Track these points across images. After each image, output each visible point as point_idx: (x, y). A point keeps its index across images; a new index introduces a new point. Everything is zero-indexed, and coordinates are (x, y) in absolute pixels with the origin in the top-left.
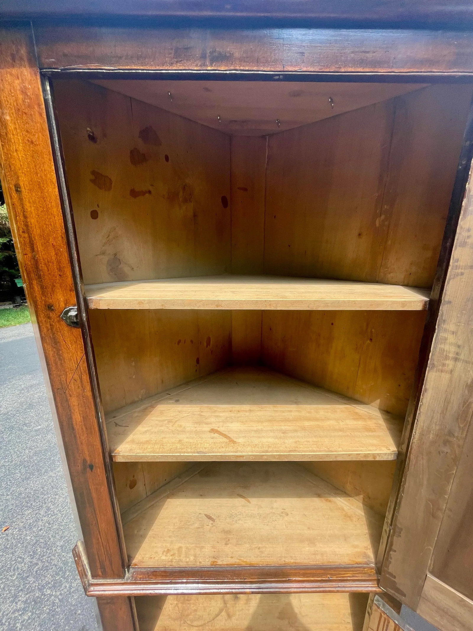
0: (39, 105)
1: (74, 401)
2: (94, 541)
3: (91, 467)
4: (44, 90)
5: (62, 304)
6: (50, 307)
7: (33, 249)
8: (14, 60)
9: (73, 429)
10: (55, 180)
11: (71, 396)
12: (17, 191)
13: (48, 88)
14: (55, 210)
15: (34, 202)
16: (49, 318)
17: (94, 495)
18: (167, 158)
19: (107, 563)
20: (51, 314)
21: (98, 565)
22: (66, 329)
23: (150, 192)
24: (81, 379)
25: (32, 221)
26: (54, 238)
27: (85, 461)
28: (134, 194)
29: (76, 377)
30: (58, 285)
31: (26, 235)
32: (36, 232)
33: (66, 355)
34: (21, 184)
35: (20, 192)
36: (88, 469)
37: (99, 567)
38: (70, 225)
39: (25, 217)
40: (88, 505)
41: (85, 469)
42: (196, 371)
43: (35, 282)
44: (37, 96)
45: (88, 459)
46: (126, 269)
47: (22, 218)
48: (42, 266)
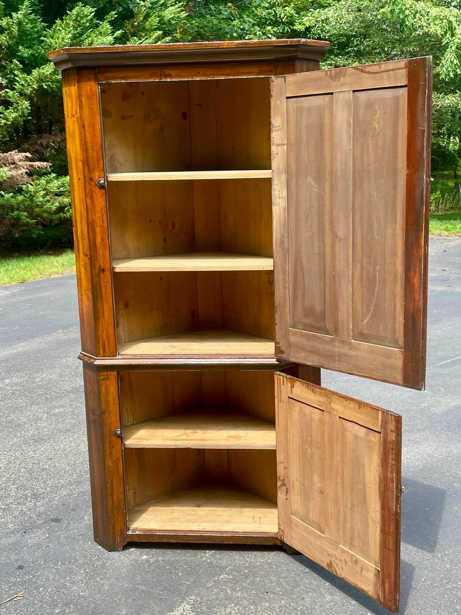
0: (96, 94)
1: (98, 230)
2: (100, 325)
3: (103, 270)
4: (98, 88)
5: (97, 178)
6: (91, 179)
7: (87, 152)
8: (88, 80)
9: (96, 246)
10: (100, 123)
11: (96, 226)
12: (83, 128)
13: (100, 87)
14: (98, 135)
15: (90, 132)
16: (90, 184)
17: (103, 290)
18: (143, 94)
19: (107, 343)
20: (92, 183)
21: (101, 344)
22: (97, 190)
23: (132, 116)
24: (102, 216)
25: (88, 140)
26: (97, 147)
27: (100, 266)
28: (123, 118)
29: (100, 215)
30: (96, 168)
31: (85, 146)
32: (89, 145)
33: (96, 204)
34: (85, 125)
35: (85, 128)
36: (102, 272)
37: (101, 347)
38: (103, 141)
39: (85, 138)
40: (99, 298)
41: (99, 272)
42: (164, 248)
43: (86, 167)
44: (96, 92)
45: (102, 265)
46: (118, 165)
47: (84, 138)
48: (90, 160)
